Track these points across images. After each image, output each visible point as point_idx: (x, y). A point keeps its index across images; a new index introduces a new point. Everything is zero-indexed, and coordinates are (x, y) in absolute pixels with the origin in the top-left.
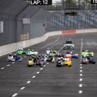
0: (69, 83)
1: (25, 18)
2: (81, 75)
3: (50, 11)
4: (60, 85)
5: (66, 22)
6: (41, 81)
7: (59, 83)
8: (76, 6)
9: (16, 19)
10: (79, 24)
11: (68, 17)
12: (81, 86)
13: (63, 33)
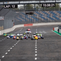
0: (28, 57)
1: (1, 16)
2: (36, 52)
3: (16, 12)
4: (23, 58)
5: (26, 19)
6: (11, 56)
7: (22, 57)
8: (33, 9)
10: (35, 20)
11: (27, 16)
12: (36, 59)
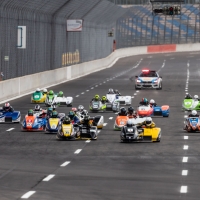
0: (160, 154)
1: (72, 18)
2: (186, 138)
3: (123, 6)
4: (142, 157)
5: (155, 28)
6: (102, 149)
7: (141, 153)
9: (53, 21)
11: (159, 19)
12: (185, 159)
13: (149, 50)
